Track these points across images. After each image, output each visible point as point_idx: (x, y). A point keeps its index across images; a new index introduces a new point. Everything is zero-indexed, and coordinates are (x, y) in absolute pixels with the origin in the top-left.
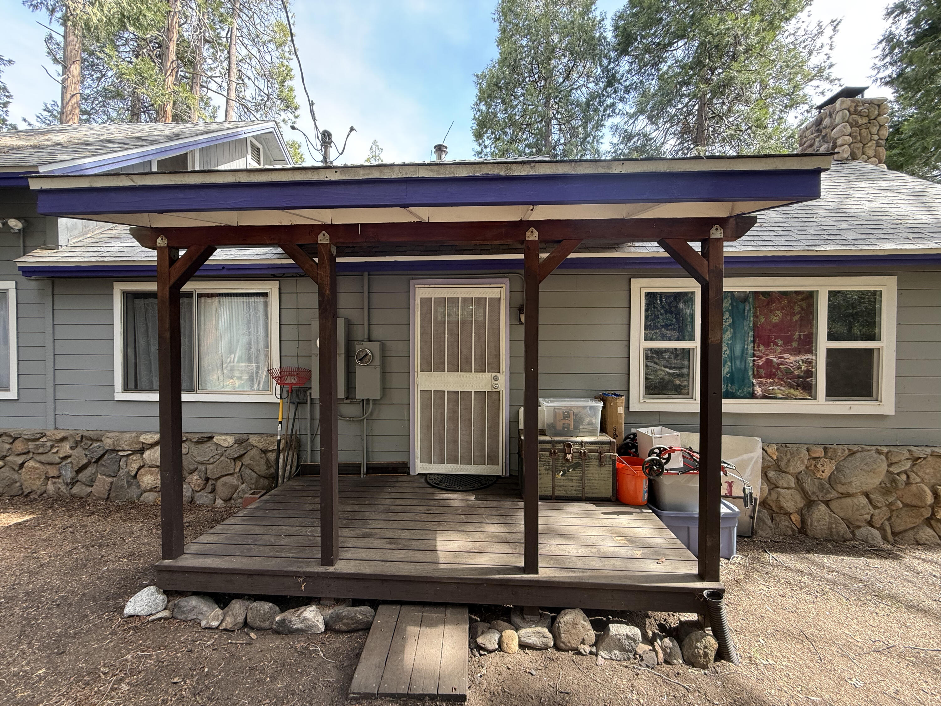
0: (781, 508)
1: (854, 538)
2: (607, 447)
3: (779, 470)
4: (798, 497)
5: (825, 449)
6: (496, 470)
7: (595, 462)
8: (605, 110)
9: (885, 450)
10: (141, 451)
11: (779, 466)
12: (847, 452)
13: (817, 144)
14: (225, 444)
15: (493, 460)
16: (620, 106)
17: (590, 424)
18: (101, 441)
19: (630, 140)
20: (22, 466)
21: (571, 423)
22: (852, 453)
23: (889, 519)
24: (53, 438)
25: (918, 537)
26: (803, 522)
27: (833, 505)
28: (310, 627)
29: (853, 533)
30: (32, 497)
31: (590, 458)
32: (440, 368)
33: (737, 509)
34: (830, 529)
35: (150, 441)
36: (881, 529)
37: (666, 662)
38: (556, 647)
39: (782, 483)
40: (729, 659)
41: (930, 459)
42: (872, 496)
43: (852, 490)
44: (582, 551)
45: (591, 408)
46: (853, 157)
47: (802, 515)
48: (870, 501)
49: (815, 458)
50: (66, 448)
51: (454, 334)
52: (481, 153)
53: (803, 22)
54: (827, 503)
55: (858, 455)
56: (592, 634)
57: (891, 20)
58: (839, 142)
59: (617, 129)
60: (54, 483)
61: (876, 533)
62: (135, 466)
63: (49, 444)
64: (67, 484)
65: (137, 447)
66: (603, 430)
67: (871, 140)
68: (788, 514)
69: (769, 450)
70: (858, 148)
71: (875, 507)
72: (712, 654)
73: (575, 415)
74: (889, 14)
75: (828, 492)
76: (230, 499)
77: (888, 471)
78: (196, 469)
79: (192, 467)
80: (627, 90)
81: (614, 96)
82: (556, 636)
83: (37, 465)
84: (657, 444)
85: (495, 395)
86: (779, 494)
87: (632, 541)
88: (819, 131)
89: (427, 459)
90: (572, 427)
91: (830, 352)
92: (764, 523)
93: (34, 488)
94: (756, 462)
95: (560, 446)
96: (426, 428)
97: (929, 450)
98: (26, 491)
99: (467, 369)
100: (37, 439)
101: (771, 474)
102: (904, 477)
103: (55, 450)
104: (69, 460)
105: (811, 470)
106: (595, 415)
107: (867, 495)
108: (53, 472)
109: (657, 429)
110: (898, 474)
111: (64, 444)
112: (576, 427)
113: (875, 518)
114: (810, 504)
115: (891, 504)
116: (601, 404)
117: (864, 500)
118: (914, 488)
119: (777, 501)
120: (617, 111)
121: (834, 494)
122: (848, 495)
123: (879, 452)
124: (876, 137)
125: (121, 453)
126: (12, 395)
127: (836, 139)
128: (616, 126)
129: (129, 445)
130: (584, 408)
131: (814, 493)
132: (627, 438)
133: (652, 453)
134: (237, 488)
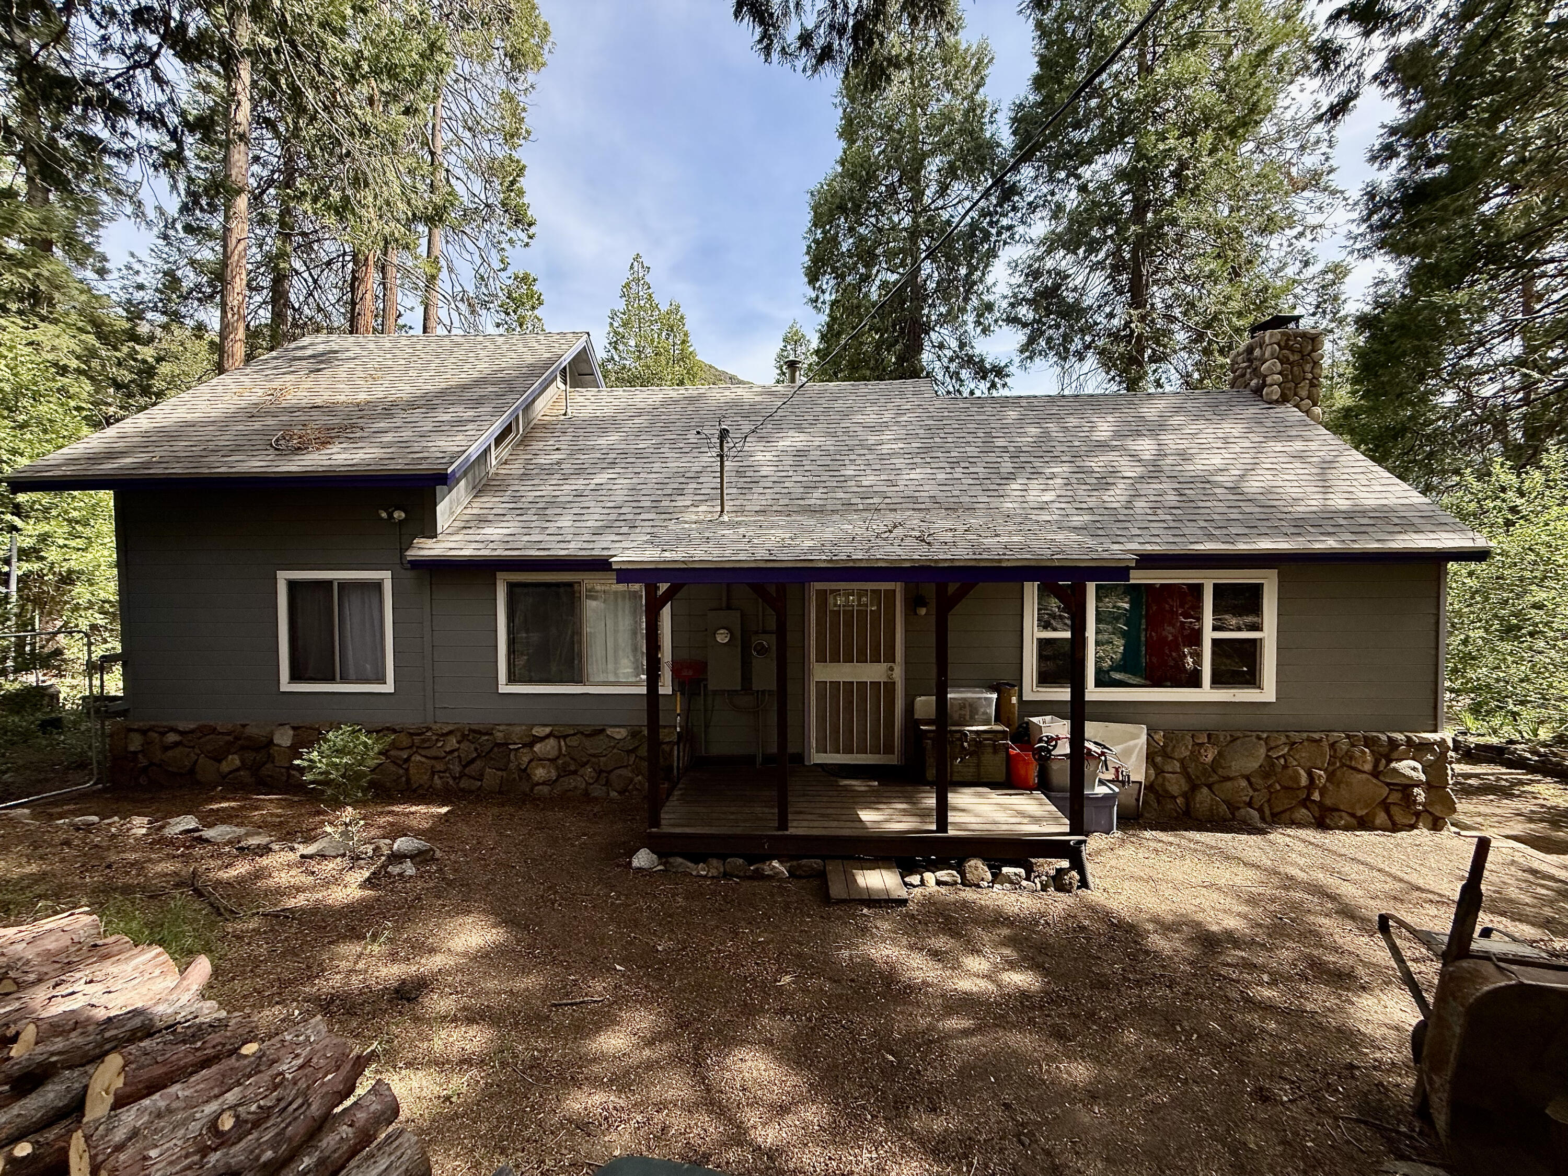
0: (1167, 791)
1: (1234, 819)
2: (1000, 736)
3: (1167, 756)
4: (1183, 781)
5: (1209, 736)
6: (892, 760)
7: (990, 750)
8: (999, 234)
9: (1265, 735)
10: (531, 745)
11: (1165, 752)
12: (1229, 738)
13: (1248, 376)
14: (618, 737)
15: (889, 750)
16: (1020, 229)
17: (985, 713)
18: (492, 734)
19: (1036, 279)
20: (407, 760)
21: (967, 712)
22: (1234, 739)
23: (1269, 801)
24: (439, 732)
25: (1293, 817)
26: (1187, 804)
27: (1216, 787)
28: (777, 874)
29: (1233, 814)
30: (421, 792)
31: (985, 746)
32: (835, 659)
33: (1117, 790)
34: (1211, 810)
35: (542, 734)
36: (1260, 810)
37: (1042, 890)
38: (963, 884)
39: (1168, 768)
40: (1087, 887)
41: (1306, 743)
42: (1253, 780)
43: (1233, 774)
44: (979, 820)
45: (986, 699)
46: (1284, 399)
47: (1187, 799)
48: (1250, 783)
49: (1198, 744)
50: (453, 742)
51: (849, 625)
52: (816, 301)
53: (1293, 99)
54: (1210, 787)
55: (1238, 742)
56: (989, 876)
57: (1377, 165)
58: (1269, 380)
59: (1017, 266)
60: (441, 778)
61: (1255, 814)
62: (526, 759)
63: (434, 738)
64: (454, 778)
65: (527, 740)
66: (998, 719)
67: (1304, 379)
68: (1174, 798)
69: (1156, 737)
70: (1290, 389)
71: (1255, 790)
72: (1076, 884)
73: (970, 705)
74: (1373, 159)
75: (1210, 776)
76: (626, 790)
77: (1267, 756)
78: (588, 761)
79: (585, 760)
80: (1032, 207)
81: (1011, 214)
82: (963, 876)
83: (423, 760)
84: (1045, 733)
85: (890, 686)
86: (1164, 778)
87: (1021, 814)
88: (1250, 361)
89: (822, 749)
90: (968, 717)
91: (1214, 641)
92: (1150, 806)
93: (422, 782)
94: (1141, 748)
95: (958, 735)
96: (821, 718)
97: (1305, 735)
98: (415, 786)
99: (862, 659)
100: (423, 733)
101: (1158, 759)
102: (1282, 761)
103: (440, 744)
104: (456, 754)
105: (1195, 756)
106: (990, 705)
107: (1247, 778)
108: (440, 766)
109: (1048, 718)
110: (1277, 758)
111: (449, 738)
112: (972, 717)
113: (1254, 800)
114: (1194, 788)
115: (1271, 786)
116: (995, 696)
117: (1244, 783)
118: (1290, 771)
119: (1163, 785)
120: (1017, 237)
121: (1215, 778)
122: (1229, 779)
123: (1259, 738)
124: (1310, 376)
125: (511, 747)
126: (389, 687)
127: (1266, 376)
128: (1016, 262)
129: (521, 738)
130: (980, 698)
131: (1197, 777)
132: (1020, 726)
133: (1041, 740)
134: (631, 780)
